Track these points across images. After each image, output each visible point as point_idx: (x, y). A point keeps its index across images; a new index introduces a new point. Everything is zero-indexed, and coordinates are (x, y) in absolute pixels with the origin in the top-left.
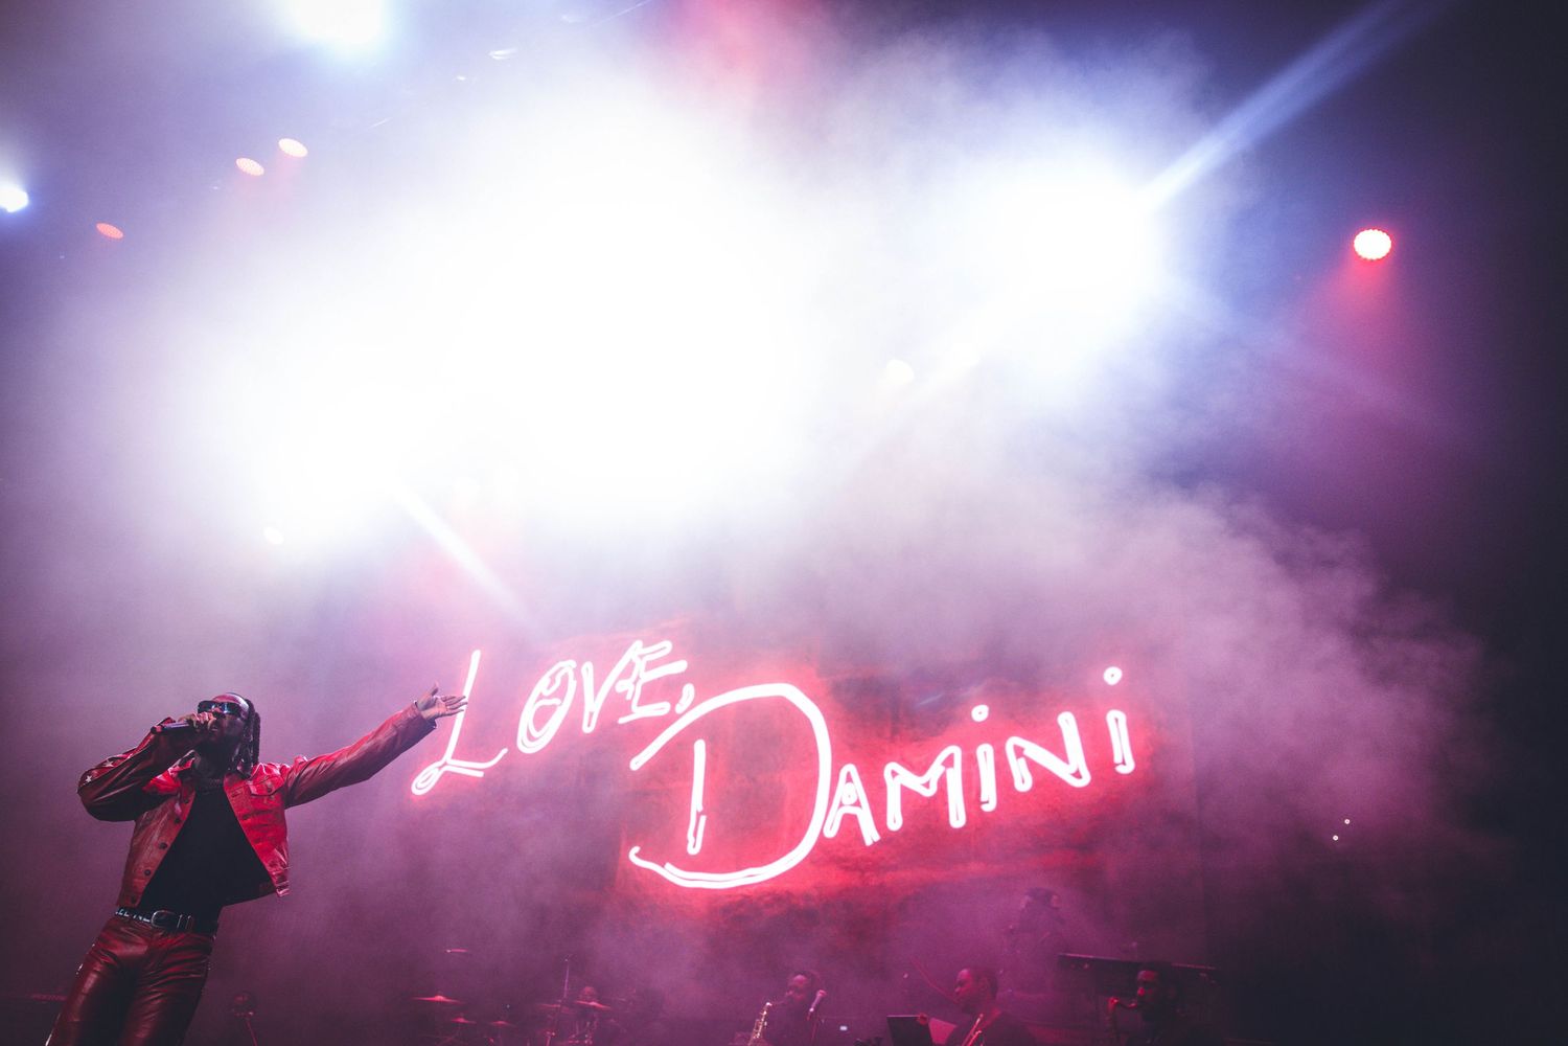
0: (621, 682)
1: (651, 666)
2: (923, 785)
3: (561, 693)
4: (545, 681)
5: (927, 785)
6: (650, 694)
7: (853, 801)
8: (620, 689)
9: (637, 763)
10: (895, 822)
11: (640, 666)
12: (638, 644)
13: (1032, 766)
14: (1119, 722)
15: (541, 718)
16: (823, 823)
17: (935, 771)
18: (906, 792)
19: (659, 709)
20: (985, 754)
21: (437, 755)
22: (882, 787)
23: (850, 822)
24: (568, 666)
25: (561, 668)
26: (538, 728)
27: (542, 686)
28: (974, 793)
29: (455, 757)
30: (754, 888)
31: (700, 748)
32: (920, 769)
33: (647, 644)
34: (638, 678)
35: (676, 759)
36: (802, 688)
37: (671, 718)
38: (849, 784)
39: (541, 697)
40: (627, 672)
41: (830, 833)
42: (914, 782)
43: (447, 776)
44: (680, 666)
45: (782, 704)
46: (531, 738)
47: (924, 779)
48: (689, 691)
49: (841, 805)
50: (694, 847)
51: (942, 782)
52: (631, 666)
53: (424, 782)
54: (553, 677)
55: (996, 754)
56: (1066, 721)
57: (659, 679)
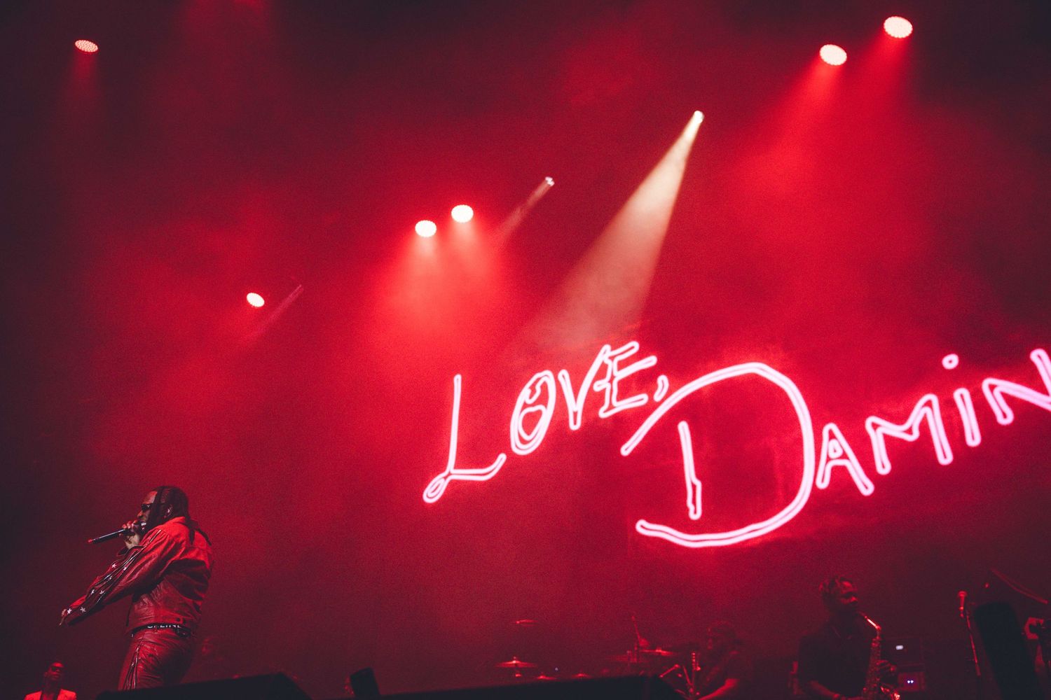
0: (598, 383)
1: (622, 365)
2: (906, 432)
3: (543, 400)
4: (526, 392)
5: (909, 431)
6: (626, 388)
7: (840, 453)
8: (597, 388)
9: (626, 449)
10: (883, 465)
11: (612, 366)
12: (607, 347)
13: (1010, 400)
15: (530, 422)
16: (814, 476)
17: (914, 420)
18: (889, 440)
19: (640, 400)
20: (962, 396)
21: (440, 466)
22: (866, 440)
23: (840, 474)
24: (546, 376)
25: (538, 380)
26: (528, 433)
27: (524, 396)
28: (958, 433)
29: (457, 466)
30: (761, 540)
31: (683, 428)
34: (613, 377)
35: (663, 441)
36: (771, 364)
37: (651, 407)
38: (833, 441)
39: (525, 406)
40: (601, 374)
41: (823, 485)
42: (896, 431)
43: (453, 484)
44: (651, 361)
45: (755, 379)
46: (523, 441)
47: (906, 426)
48: (663, 381)
49: (829, 459)
50: (695, 513)
51: (924, 426)
52: (604, 368)
53: (434, 492)
54: (533, 388)
55: (973, 396)
56: (1039, 357)
57: (633, 375)
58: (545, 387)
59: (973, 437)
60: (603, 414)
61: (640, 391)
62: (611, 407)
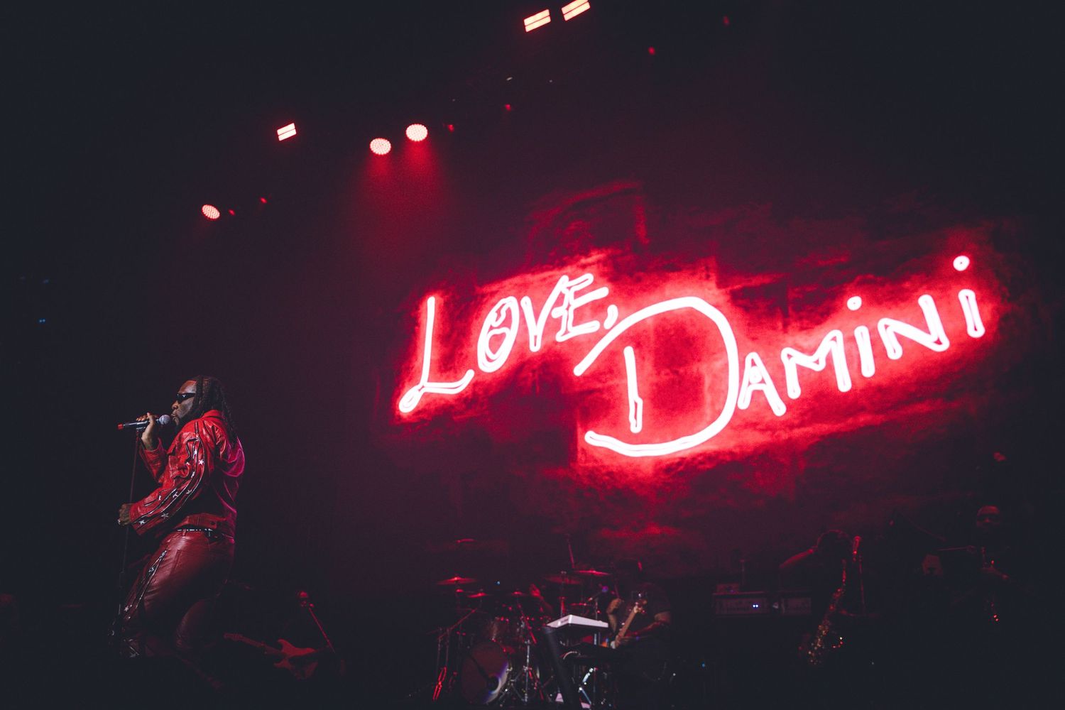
0: (556, 309)
1: (578, 294)
2: (815, 363)
3: (507, 323)
4: (491, 314)
5: (817, 362)
6: (580, 315)
7: (759, 379)
8: (555, 315)
9: (579, 370)
10: (794, 391)
11: (569, 296)
12: (565, 279)
13: (901, 339)
14: (970, 298)
15: (496, 342)
16: (737, 398)
17: (821, 354)
18: (801, 370)
19: (591, 327)
20: (862, 334)
21: (414, 381)
22: (781, 368)
23: (757, 395)
24: (510, 302)
25: (503, 305)
26: (494, 352)
27: (491, 319)
28: (855, 365)
29: (429, 380)
30: (689, 451)
31: (629, 353)
32: (811, 351)
33: (571, 278)
34: (569, 306)
35: (611, 364)
36: (705, 299)
37: (601, 333)
38: (754, 368)
39: (491, 328)
40: (559, 301)
41: (744, 404)
42: (807, 361)
43: (426, 395)
44: (603, 292)
45: (692, 312)
46: (489, 360)
47: (815, 358)
48: (613, 310)
49: (750, 384)
50: (636, 426)
51: (829, 359)
52: (561, 298)
53: (409, 402)
54: (499, 312)
55: (870, 333)
56: (926, 302)
57: (587, 305)
58: (509, 312)
59: (868, 369)
60: (560, 337)
61: (592, 318)
62: (567, 332)
